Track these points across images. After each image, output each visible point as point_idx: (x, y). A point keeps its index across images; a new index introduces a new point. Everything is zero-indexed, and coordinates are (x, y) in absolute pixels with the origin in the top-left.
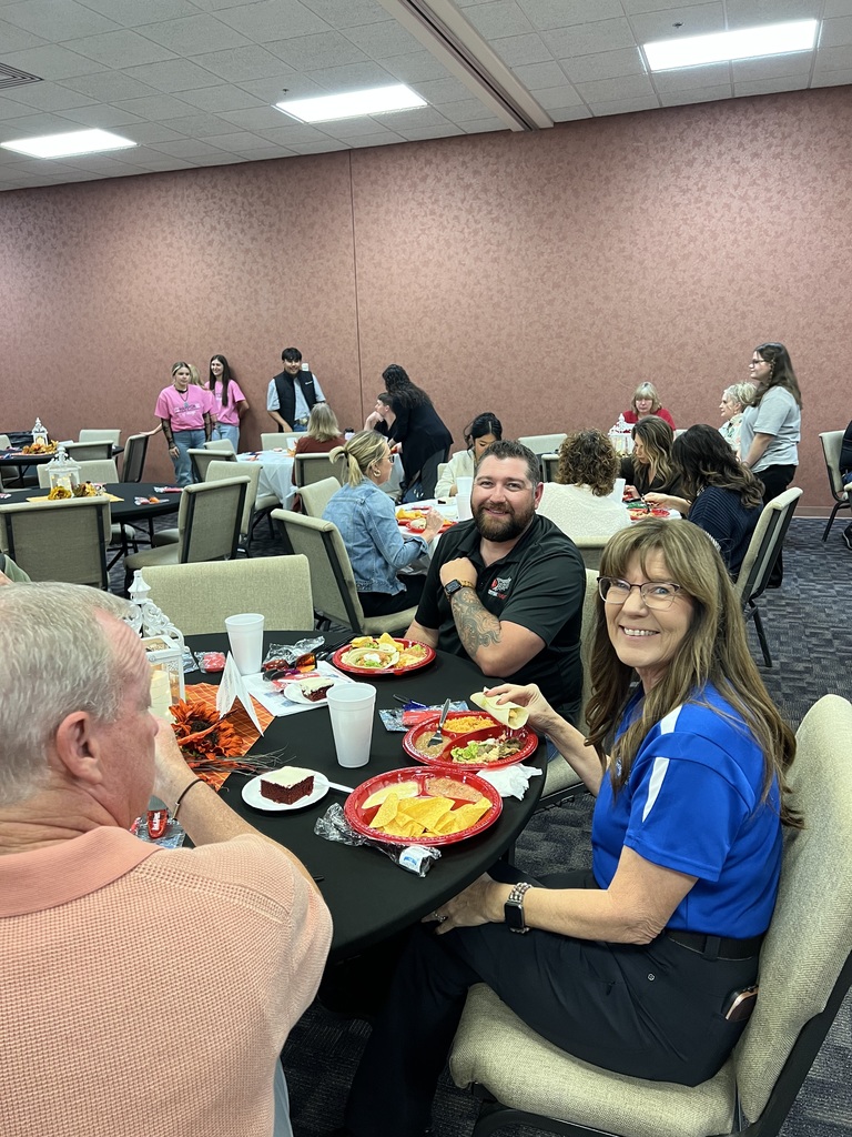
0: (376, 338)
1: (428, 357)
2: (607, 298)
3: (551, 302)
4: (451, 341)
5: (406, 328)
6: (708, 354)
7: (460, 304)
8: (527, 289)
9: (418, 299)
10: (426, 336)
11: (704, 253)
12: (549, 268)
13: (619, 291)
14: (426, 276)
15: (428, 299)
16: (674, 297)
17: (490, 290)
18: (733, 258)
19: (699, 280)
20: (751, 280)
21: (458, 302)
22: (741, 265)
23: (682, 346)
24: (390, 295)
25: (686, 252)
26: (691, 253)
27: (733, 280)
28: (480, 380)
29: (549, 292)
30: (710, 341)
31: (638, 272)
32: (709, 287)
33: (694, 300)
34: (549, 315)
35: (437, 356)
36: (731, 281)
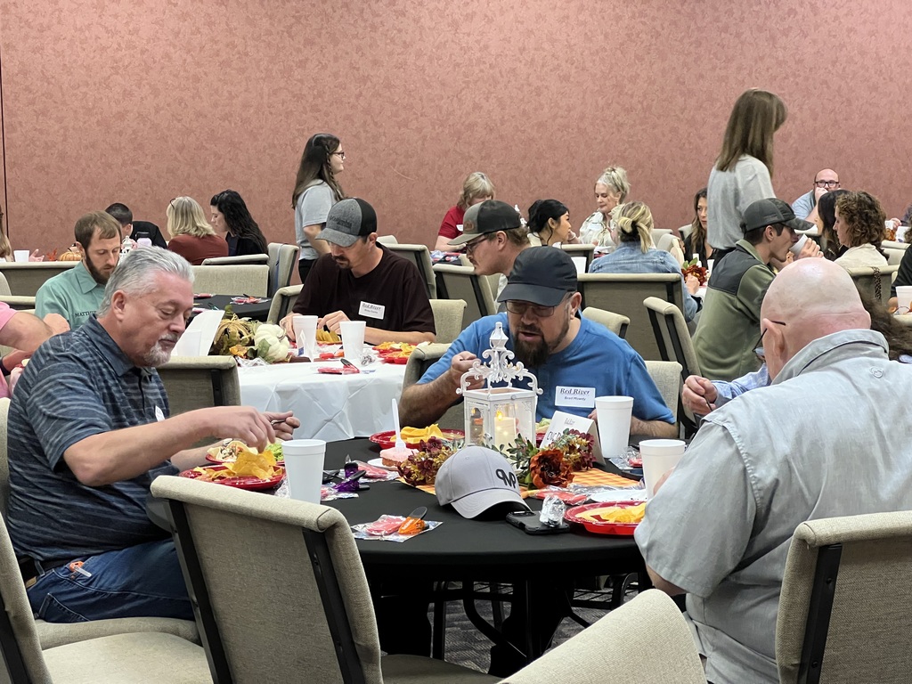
0: (32, 102)
1: (120, 133)
2: (375, 63)
3: (302, 64)
4: (157, 112)
5: (84, 89)
6: (501, 137)
7: (170, 58)
8: (269, 45)
9: (104, 49)
10: (117, 102)
11: (489, 14)
12: (298, 19)
13: (391, 54)
14: (116, 16)
15: (119, 49)
16: (458, 65)
17: (216, 42)
18: (522, 23)
19: (486, 47)
20: (544, 50)
21: (167, 56)
22: (532, 32)
23: (471, 126)
24: (57, 39)
25: (469, 11)
26: (474, 13)
27: (524, 49)
28: (204, 167)
29: (299, 51)
30: (503, 122)
31: (414, 32)
32: (498, 56)
33: (482, 71)
34: (301, 81)
35: (134, 132)
36: (522, 50)
